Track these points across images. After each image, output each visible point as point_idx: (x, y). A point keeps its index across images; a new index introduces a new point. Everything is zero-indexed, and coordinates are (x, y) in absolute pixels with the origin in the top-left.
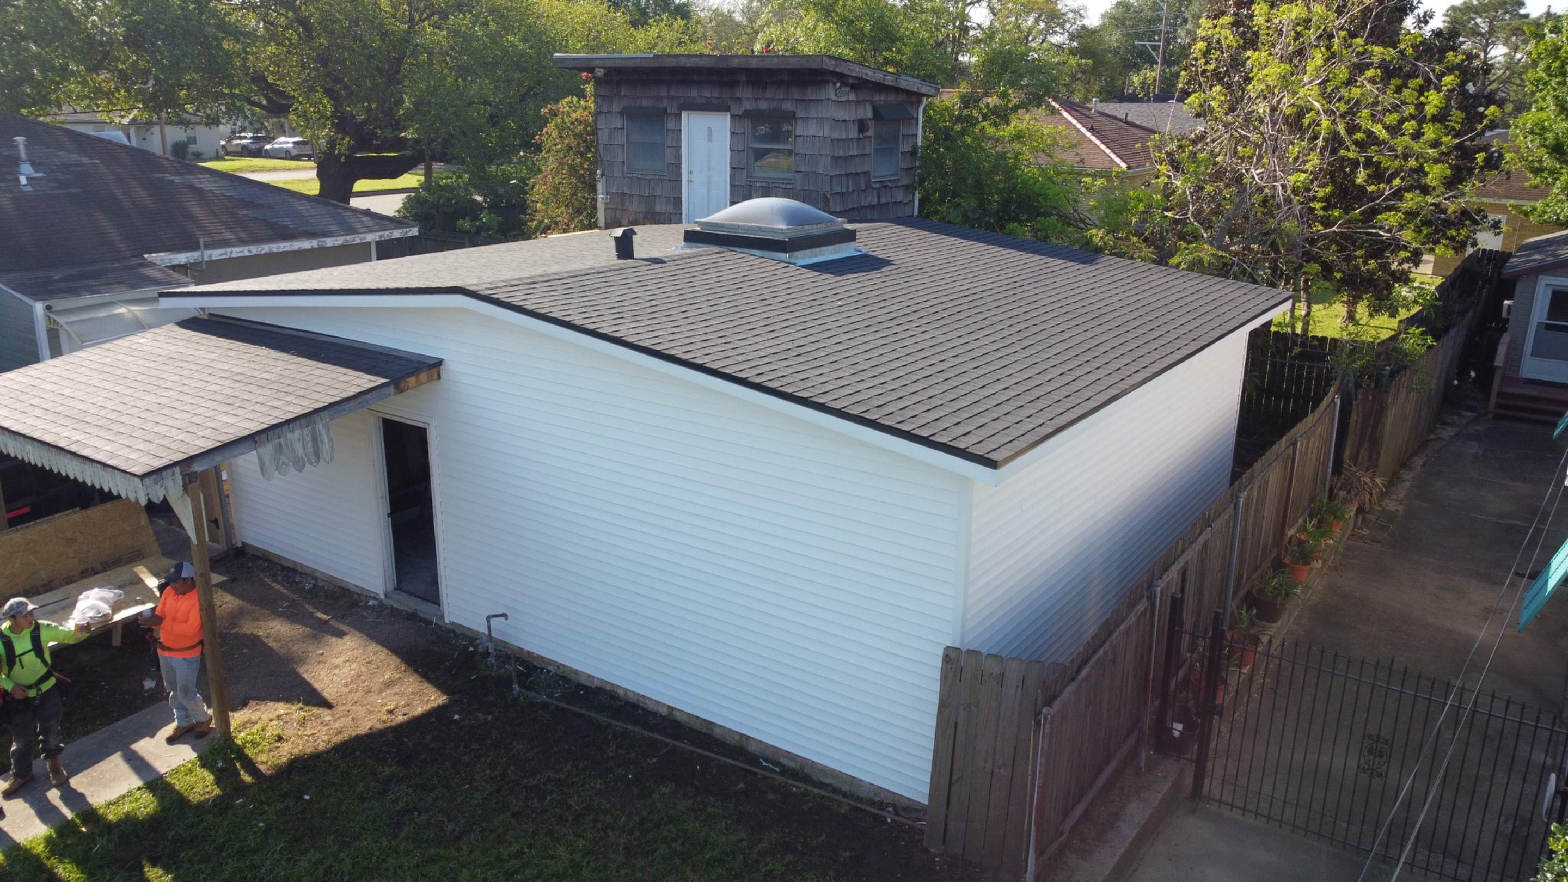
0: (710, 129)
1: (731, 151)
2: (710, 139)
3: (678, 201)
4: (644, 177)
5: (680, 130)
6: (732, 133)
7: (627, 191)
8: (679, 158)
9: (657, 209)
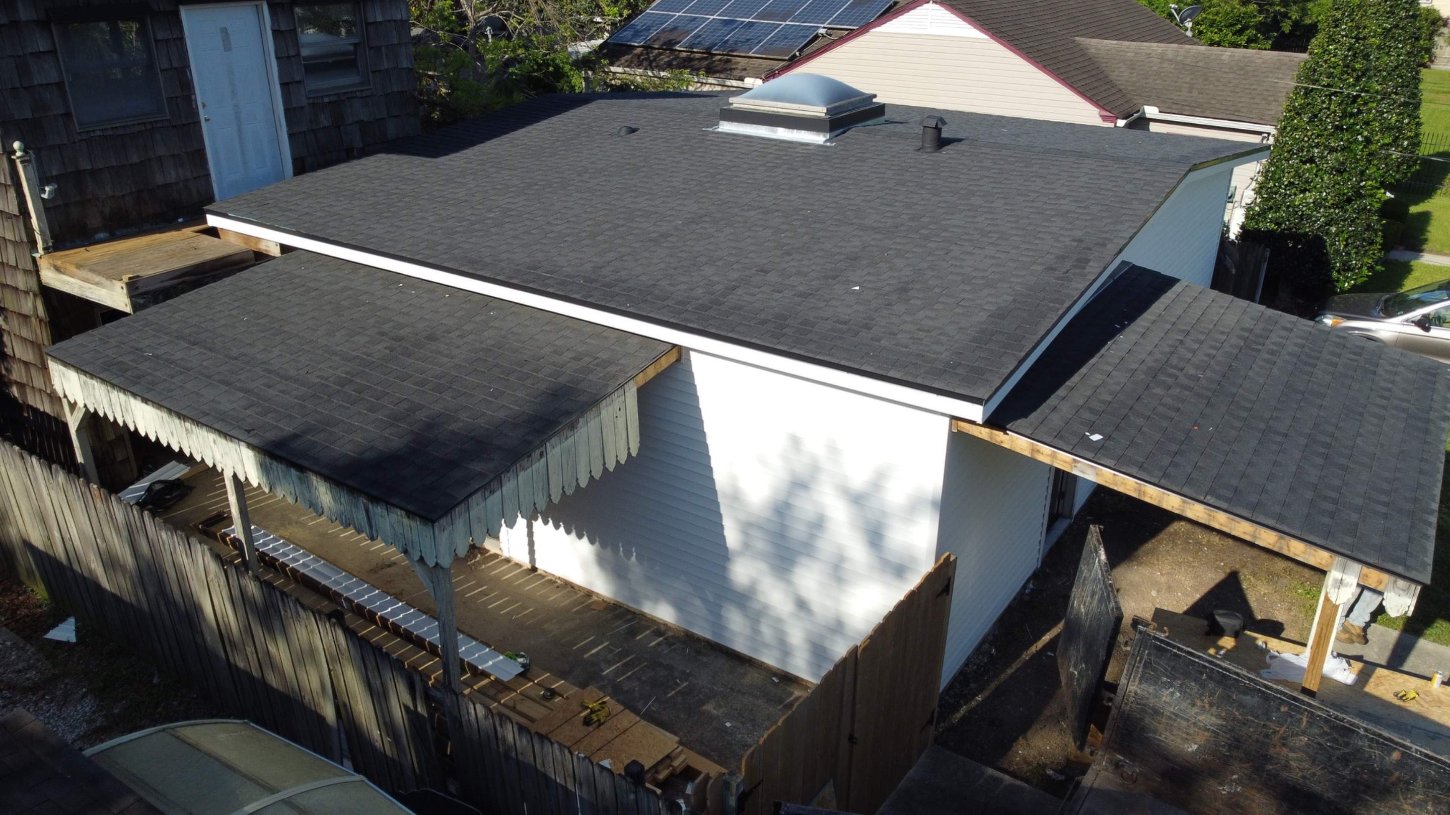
0: (224, 31)
1: (278, 58)
2: (227, 46)
3: (199, 157)
4: (121, 132)
5: (181, 39)
6: (275, 32)
7: (85, 165)
8: (187, 86)
9: (159, 180)
